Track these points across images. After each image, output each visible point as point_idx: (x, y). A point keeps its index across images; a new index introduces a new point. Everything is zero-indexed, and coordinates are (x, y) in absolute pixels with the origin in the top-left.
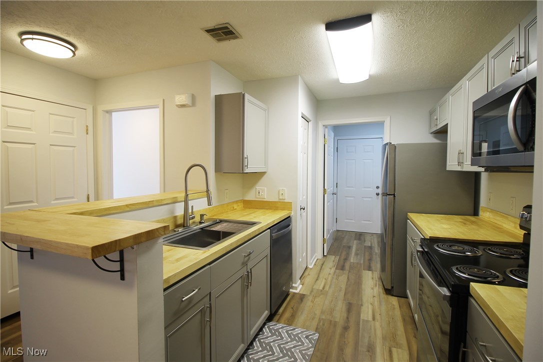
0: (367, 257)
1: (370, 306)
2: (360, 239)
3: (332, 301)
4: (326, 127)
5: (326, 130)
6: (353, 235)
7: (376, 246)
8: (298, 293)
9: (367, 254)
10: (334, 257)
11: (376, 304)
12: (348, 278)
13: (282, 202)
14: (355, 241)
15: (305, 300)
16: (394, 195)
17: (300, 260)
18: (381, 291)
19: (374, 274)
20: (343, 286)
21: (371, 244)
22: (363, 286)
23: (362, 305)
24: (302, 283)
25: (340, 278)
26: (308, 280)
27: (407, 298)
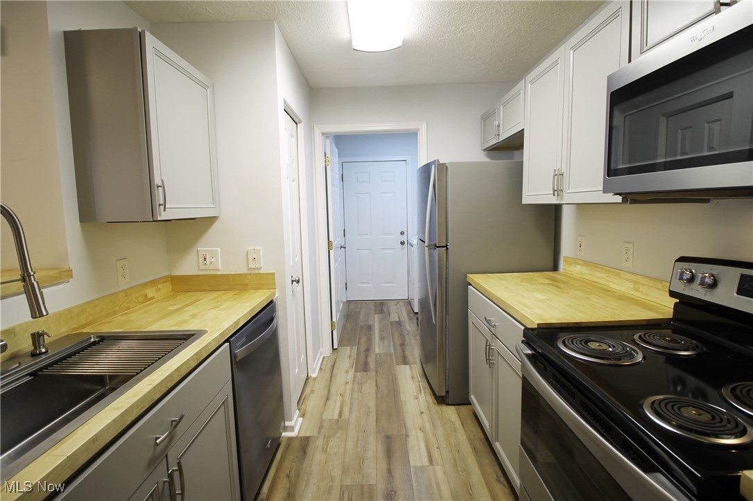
0: (398, 342)
1: (420, 434)
2: (382, 312)
3: (358, 439)
4: (327, 137)
5: (328, 141)
6: (372, 307)
7: (406, 319)
8: (296, 437)
9: (396, 335)
10: (349, 348)
11: (428, 426)
12: (376, 384)
13: (255, 274)
14: (376, 316)
15: (310, 450)
16: (446, 246)
17: (297, 370)
18: (431, 399)
19: (414, 370)
20: (372, 404)
21: (399, 319)
22: (402, 396)
23: (407, 436)
24: (302, 412)
25: (364, 388)
26: (313, 403)
27: (470, 404)
